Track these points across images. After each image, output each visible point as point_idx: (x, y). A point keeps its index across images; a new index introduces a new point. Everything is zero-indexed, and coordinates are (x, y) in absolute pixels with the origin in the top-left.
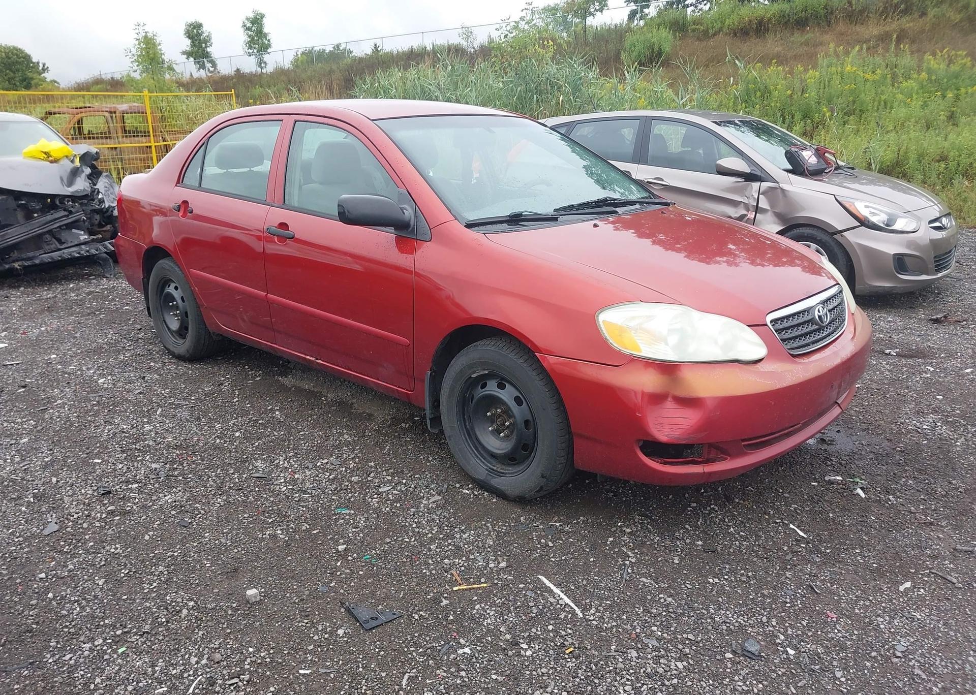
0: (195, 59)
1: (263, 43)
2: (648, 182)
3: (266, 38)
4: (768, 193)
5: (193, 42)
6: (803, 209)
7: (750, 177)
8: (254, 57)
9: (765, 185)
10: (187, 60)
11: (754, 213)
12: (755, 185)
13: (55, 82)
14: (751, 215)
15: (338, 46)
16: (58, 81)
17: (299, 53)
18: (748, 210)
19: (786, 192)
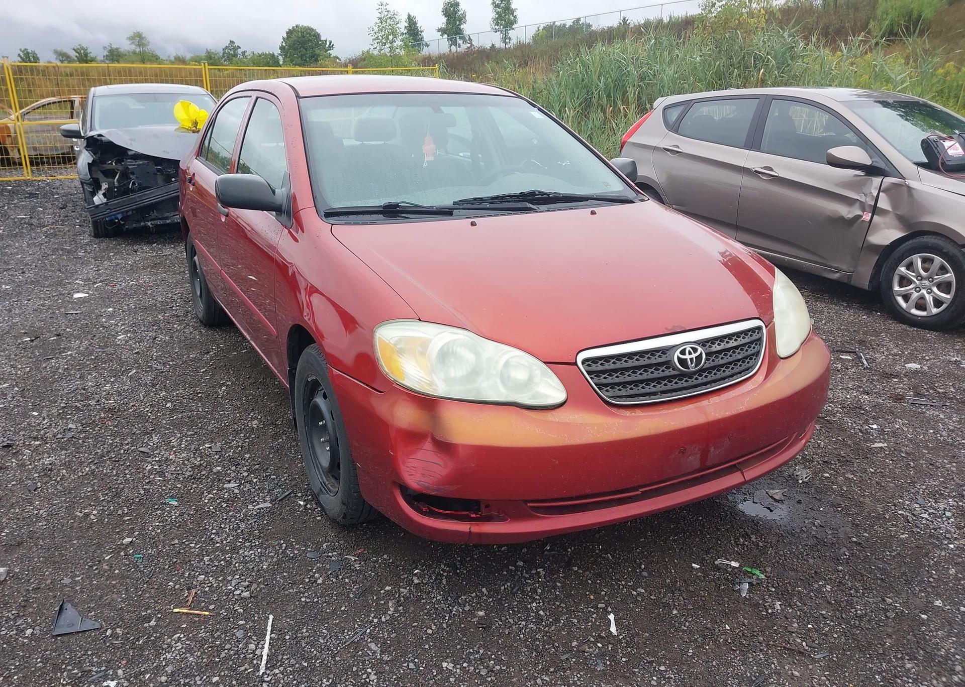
0: (448, 36)
1: (509, 19)
2: (756, 171)
3: (513, 14)
4: (893, 191)
5: (448, 20)
6: (929, 212)
7: (871, 171)
8: (499, 33)
9: (889, 180)
10: (441, 37)
11: (870, 214)
12: (877, 181)
13: (338, 58)
14: (867, 217)
15: (578, 20)
16: (340, 57)
17: (541, 28)
18: (863, 211)
19: (913, 191)
